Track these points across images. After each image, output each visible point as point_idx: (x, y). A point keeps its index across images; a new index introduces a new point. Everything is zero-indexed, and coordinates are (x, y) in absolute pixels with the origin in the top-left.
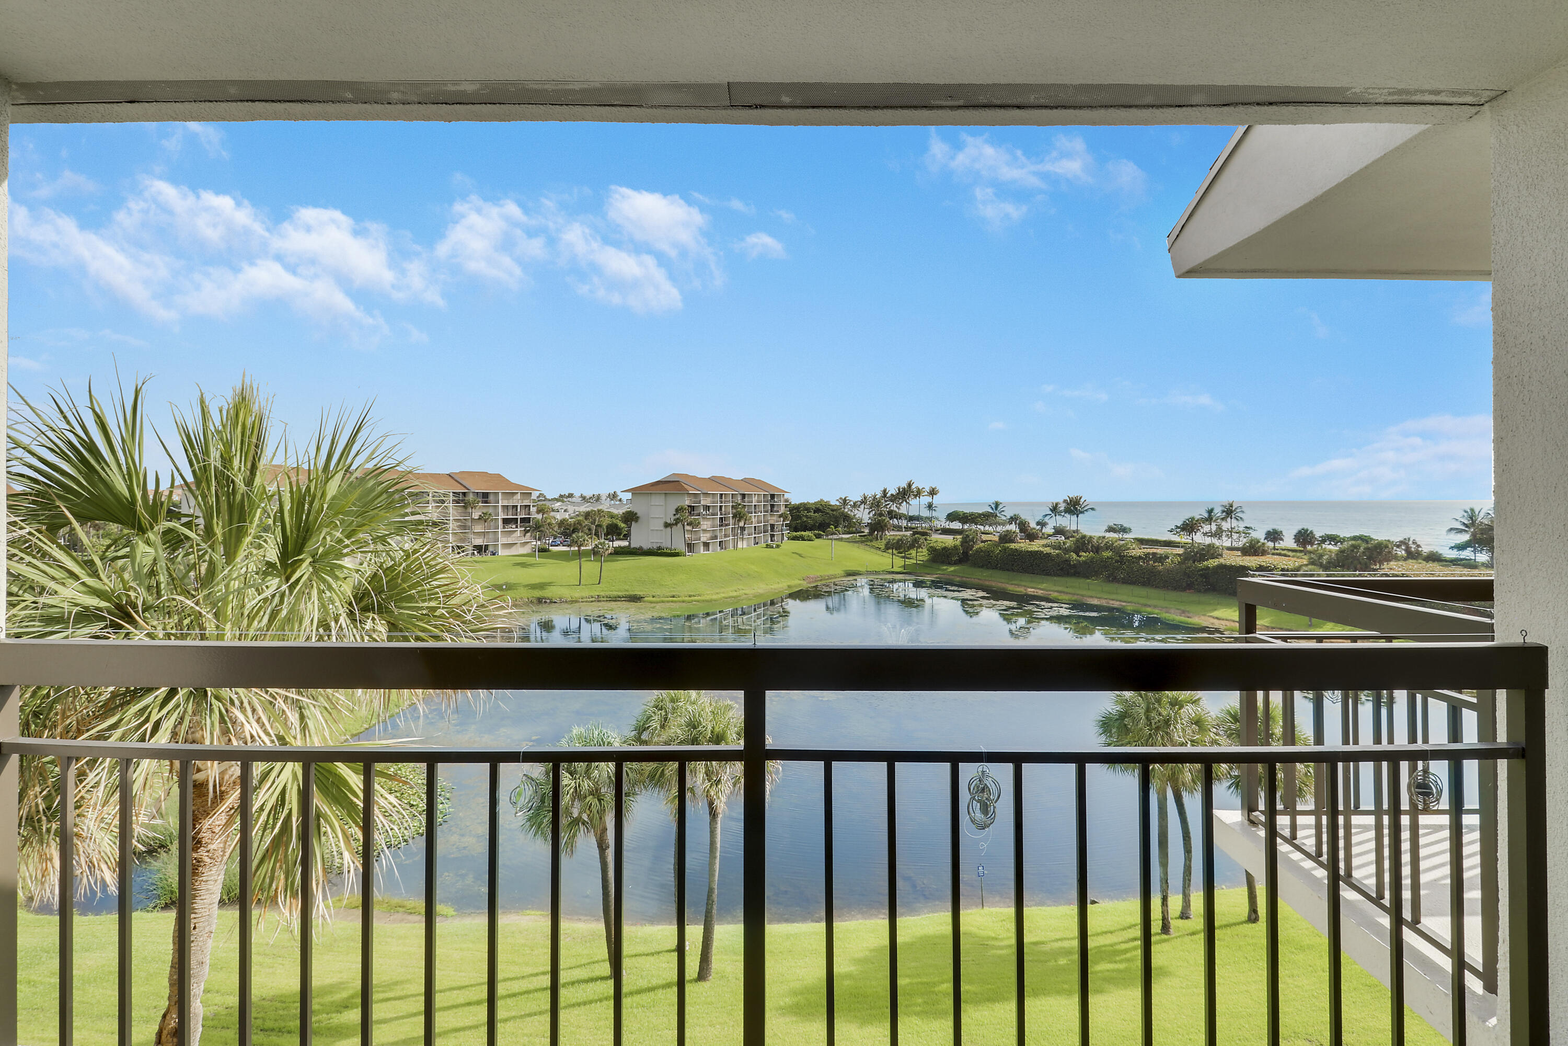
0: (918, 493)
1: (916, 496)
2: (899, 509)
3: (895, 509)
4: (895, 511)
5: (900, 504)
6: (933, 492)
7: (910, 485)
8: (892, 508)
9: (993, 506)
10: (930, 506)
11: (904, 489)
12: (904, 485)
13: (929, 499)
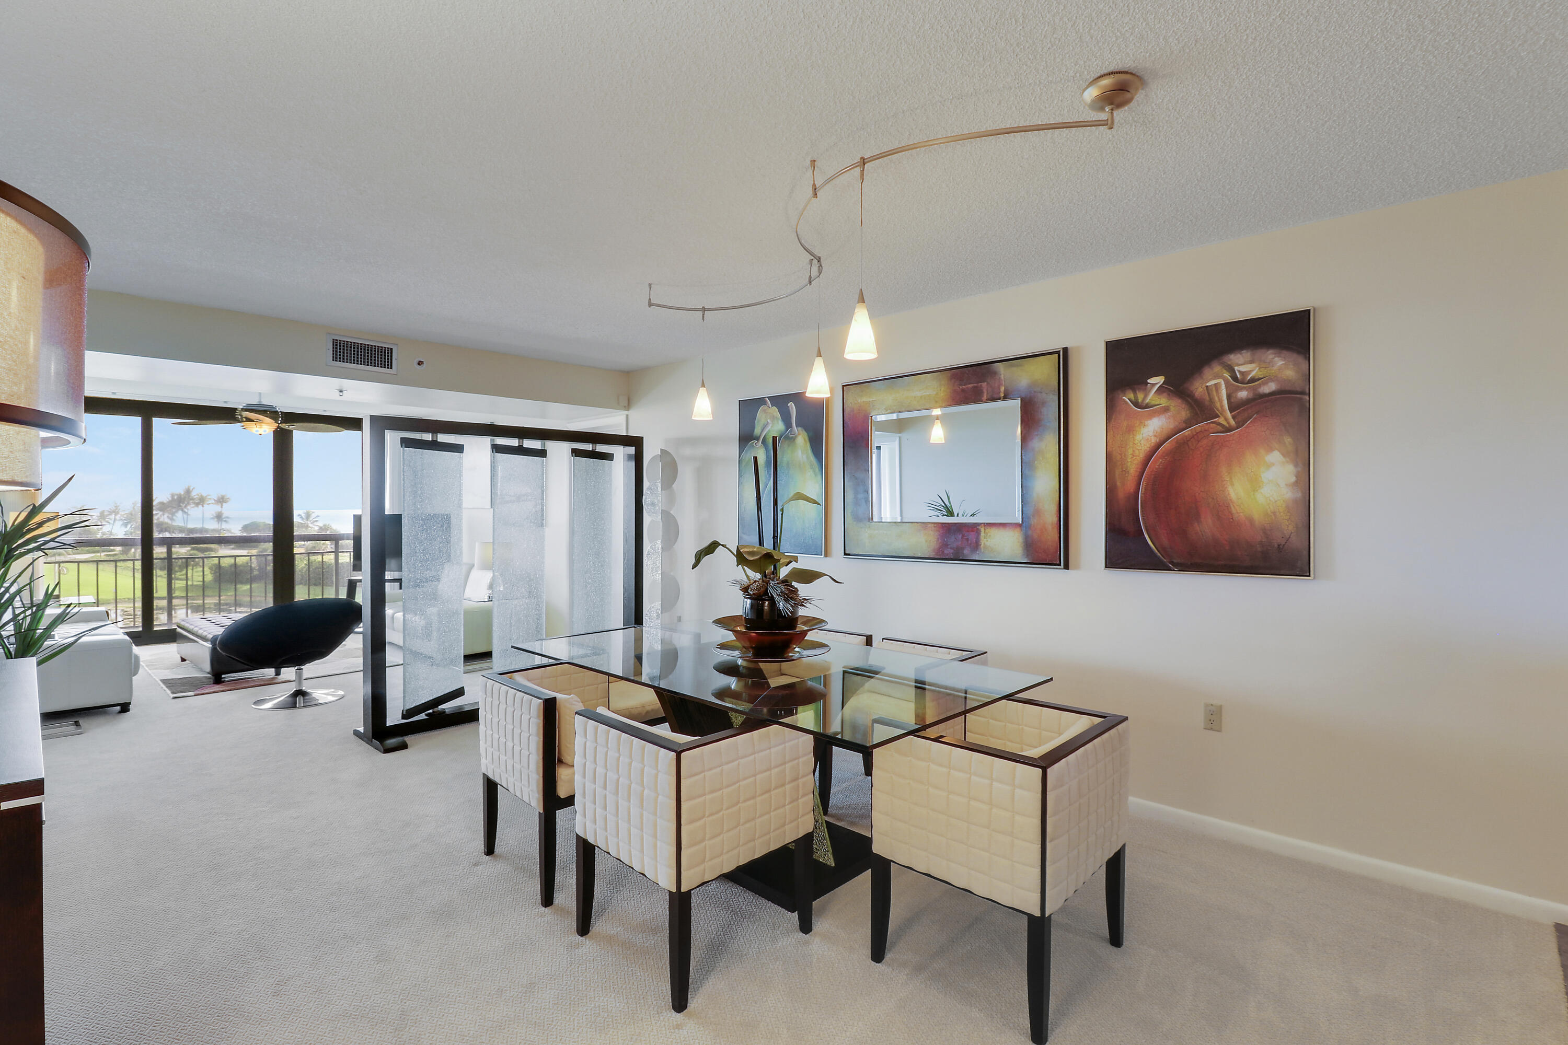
0: (201, 501)
1: (197, 504)
2: (172, 519)
3: (167, 520)
4: (166, 523)
5: (173, 514)
6: (222, 500)
7: (188, 492)
8: (161, 520)
9: (303, 515)
10: (219, 517)
11: (180, 496)
12: (181, 491)
13: (217, 508)
